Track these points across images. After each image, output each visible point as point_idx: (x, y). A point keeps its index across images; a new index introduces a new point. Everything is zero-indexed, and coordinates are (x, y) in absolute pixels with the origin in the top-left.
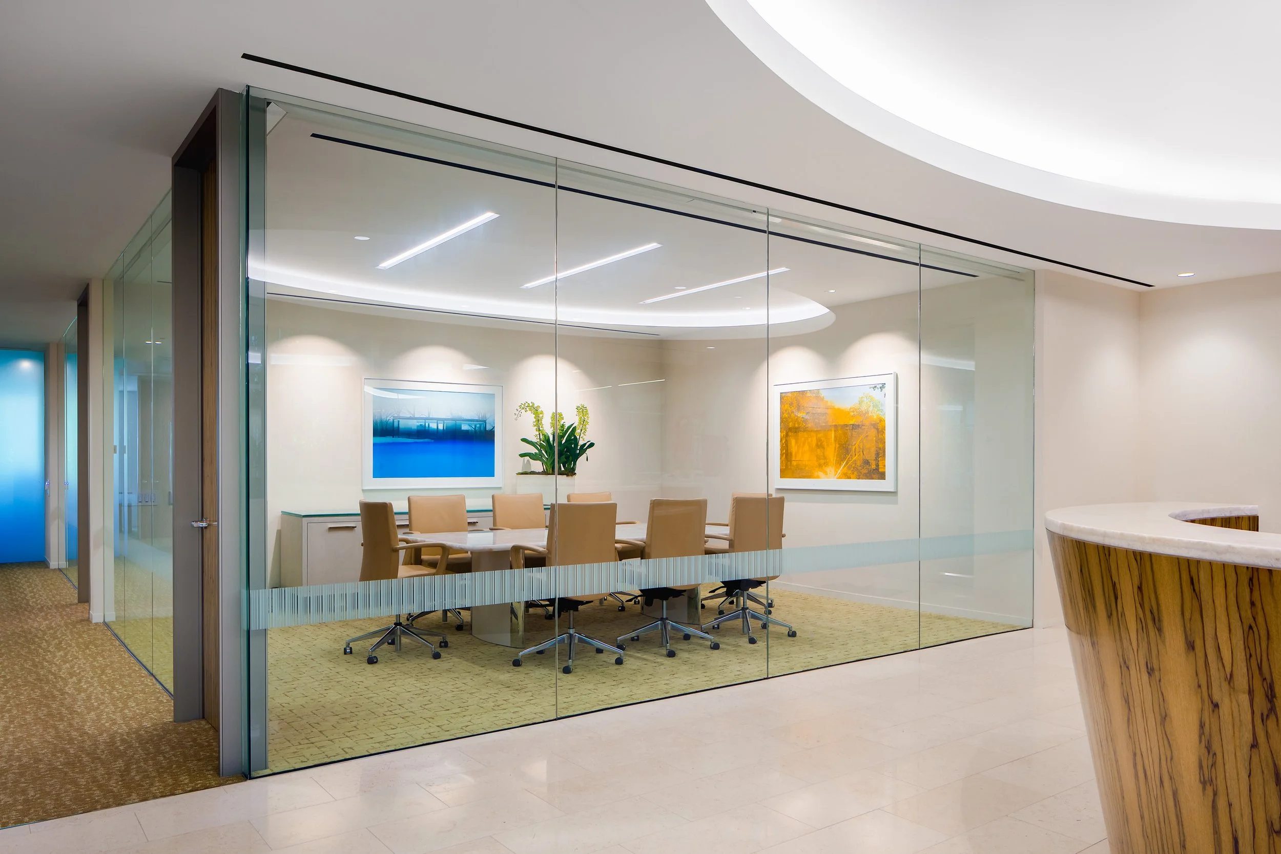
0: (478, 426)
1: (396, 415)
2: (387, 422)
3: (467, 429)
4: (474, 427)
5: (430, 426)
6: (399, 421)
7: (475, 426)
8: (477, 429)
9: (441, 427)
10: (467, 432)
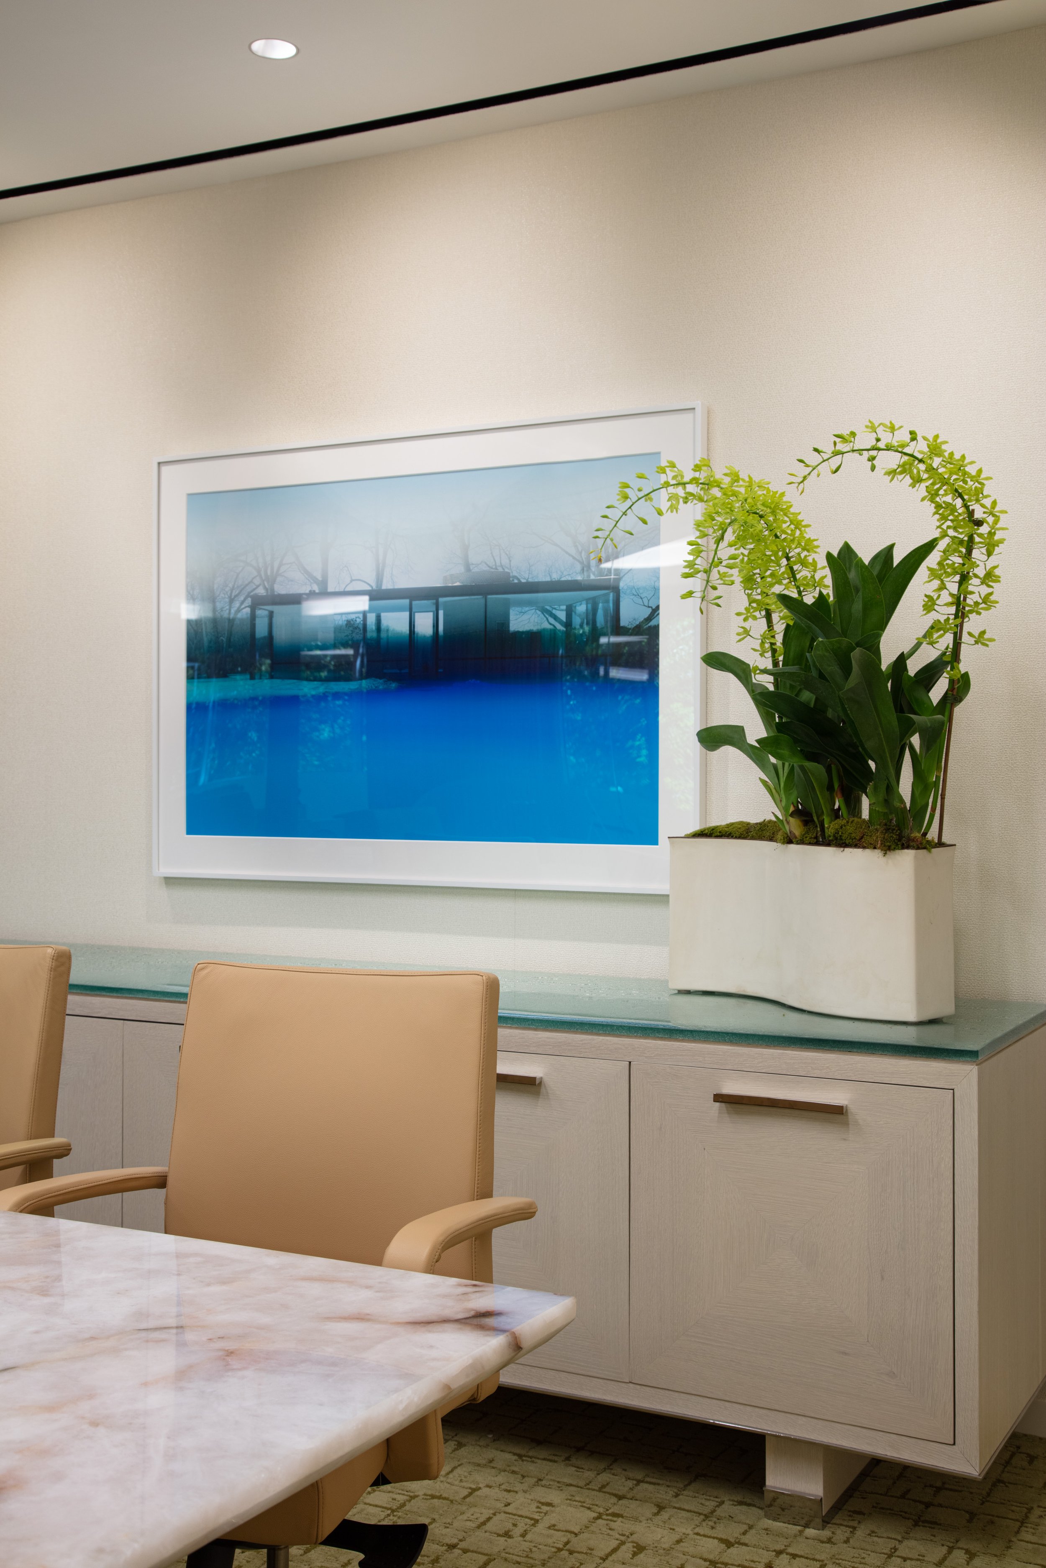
0: (581, 608)
1: (261, 591)
2: (231, 621)
3: (535, 628)
4: (562, 616)
5: (385, 623)
6: (271, 615)
7: (570, 612)
8: (576, 621)
9: (425, 625)
10: (533, 638)
